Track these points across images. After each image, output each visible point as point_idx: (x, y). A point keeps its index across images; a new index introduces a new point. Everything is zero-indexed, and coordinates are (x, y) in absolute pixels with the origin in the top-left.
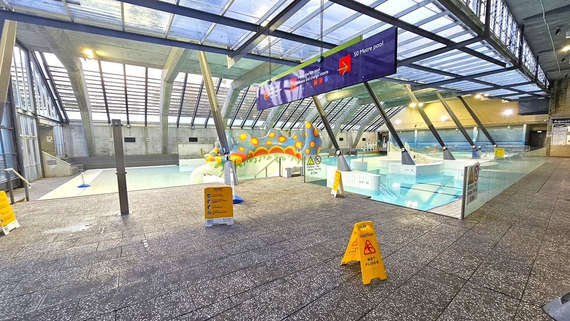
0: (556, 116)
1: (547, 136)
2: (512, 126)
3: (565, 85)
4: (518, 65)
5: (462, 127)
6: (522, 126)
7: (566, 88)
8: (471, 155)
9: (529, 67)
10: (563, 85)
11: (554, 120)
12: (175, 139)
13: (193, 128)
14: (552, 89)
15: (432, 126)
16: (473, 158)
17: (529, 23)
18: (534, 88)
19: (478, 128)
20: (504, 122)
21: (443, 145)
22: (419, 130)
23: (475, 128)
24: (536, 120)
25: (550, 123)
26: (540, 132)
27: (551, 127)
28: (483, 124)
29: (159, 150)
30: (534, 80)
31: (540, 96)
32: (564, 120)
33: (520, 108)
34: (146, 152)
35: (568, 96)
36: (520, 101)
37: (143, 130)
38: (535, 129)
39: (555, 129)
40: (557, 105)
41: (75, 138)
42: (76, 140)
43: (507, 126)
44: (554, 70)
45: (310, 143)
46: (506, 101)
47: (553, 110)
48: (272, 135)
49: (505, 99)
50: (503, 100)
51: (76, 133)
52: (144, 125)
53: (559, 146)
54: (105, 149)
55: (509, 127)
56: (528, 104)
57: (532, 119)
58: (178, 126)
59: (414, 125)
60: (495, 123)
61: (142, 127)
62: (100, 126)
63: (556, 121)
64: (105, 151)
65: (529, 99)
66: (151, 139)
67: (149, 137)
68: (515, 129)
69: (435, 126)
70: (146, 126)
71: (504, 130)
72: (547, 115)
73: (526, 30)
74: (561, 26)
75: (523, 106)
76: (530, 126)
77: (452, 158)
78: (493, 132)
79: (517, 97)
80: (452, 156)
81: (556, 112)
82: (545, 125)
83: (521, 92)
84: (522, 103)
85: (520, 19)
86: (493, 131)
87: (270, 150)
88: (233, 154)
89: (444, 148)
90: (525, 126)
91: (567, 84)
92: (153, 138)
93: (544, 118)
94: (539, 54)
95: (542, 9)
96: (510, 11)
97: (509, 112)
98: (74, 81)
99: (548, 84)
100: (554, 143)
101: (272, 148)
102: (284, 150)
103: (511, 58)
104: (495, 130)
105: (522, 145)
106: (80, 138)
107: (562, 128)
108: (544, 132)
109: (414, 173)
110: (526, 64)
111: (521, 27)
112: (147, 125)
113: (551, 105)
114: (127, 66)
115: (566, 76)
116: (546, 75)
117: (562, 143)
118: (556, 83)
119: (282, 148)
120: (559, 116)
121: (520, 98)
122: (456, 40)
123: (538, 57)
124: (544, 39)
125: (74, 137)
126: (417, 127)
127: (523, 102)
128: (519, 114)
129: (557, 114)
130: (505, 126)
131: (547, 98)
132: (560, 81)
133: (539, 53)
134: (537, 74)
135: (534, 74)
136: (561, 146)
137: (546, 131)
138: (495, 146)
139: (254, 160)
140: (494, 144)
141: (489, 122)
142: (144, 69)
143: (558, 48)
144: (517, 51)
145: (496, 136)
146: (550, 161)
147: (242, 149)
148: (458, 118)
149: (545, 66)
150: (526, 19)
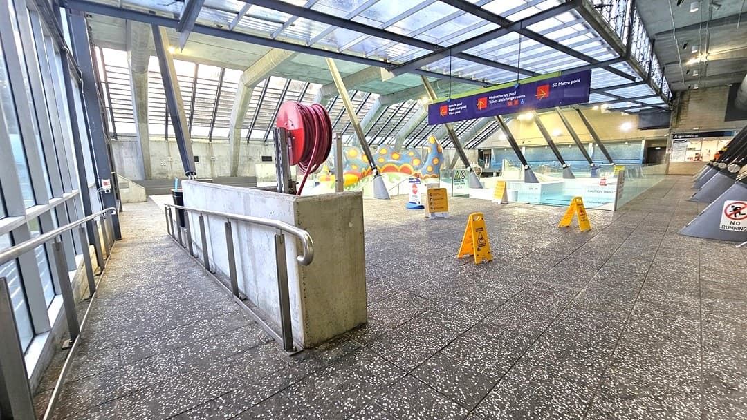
0: (677, 131)
1: (667, 152)
2: (631, 142)
3: (687, 97)
4: (647, 80)
5: (581, 143)
6: (640, 141)
7: (688, 101)
8: (590, 174)
9: (655, 80)
10: (685, 98)
11: (674, 135)
12: (246, 159)
13: (266, 144)
14: (674, 101)
15: (552, 141)
16: (592, 177)
17: (659, 38)
18: (657, 100)
19: (594, 144)
20: (621, 137)
21: (563, 163)
22: (526, 147)
23: (591, 145)
24: (655, 136)
25: (670, 139)
26: (659, 148)
27: (671, 142)
28: (601, 139)
29: (227, 172)
30: (659, 93)
31: (661, 108)
32: (685, 135)
33: (640, 121)
34: (212, 174)
35: (689, 109)
36: (641, 114)
37: (208, 147)
38: (653, 145)
39: (674, 145)
40: (678, 119)
41: (125, 157)
42: (127, 159)
43: (624, 142)
44: (678, 82)
45: (433, 159)
46: (626, 114)
47: (674, 124)
48: (384, 151)
49: (625, 112)
50: (623, 113)
51: (126, 150)
52: (208, 141)
53: (677, 163)
54: (163, 171)
55: (626, 143)
56: (649, 117)
57: (651, 134)
58: (248, 142)
59: (522, 141)
60: (612, 138)
61: (205, 143)
62: (155, 141)
63: (676, 136)
64: (163, 174)
65: (649, 112)
66: (217, 158)
67: (215, 155)
68: (633, 146)
69: (555, 142)
70: (210, 141)
71: (621, 146)
72: (667, 130)
73: (656, 43)
74: (688, 41)
75: (644, 119)
76: (648, 142)
77: (573, 177)
78: (611, 149)
79: (638, 110)
80: (572, 174)
81: (676, 127)
82: (665, 141)
83: (643, 105)
84: (643, 117)
85: (652, 34)
86: (609, 148)
87: (383, 168)
88: (348, 173)
89: (564, 166)
90: (643, 142)
91: (689, 96)
92: (219, 156)
93: (664, 133)
94: (665, 66)
95: (673, 26)
96: (645, 28)
97: (628, 126)
98: (138, 85)
99: (671, 95)
100: (673, 160)
101: (385, 166)
102: (399, 168)
103: (639, 70)
104: (612, 147)
105: (639, 163)
106: (132, 157)
107: (681, 144)
108: (663, 149)
109: (539, 191)
110: (653, 78)
111: (652, 42)
112: (212, 140)
113: (672, 117)
114: (200, 66)
115: (689, 87)
116: (669, 86)
117: (680, 160)
118: (678, 95)
119: (396, 167)
120: (679, 131)
121: (641, 110)
122: (599, 59)
123: (664, 68)
124: (673, 52)
125: (124, 155)
126: (525, 144)
127: (644, 114)
128: (639, 128)
129: (678, 129)
130: (622, 142)
131: (669, 112)
132: (683, 93)
133: (666, 64)
134: (661, 86)
135: (659, 86)
136: (680, 163)
137: (665, 148)
138: (612, 164)
139: (366, 180)
140: (611, 162)
141: (607, 137)
142: (219, 70)
143: (684, 61)
144: (647, 66)
145: (613, 154)
146: (669, 178)
147: (354, 167)
148: (577, 133)
149: (670, 78)
150: (657, 34)
